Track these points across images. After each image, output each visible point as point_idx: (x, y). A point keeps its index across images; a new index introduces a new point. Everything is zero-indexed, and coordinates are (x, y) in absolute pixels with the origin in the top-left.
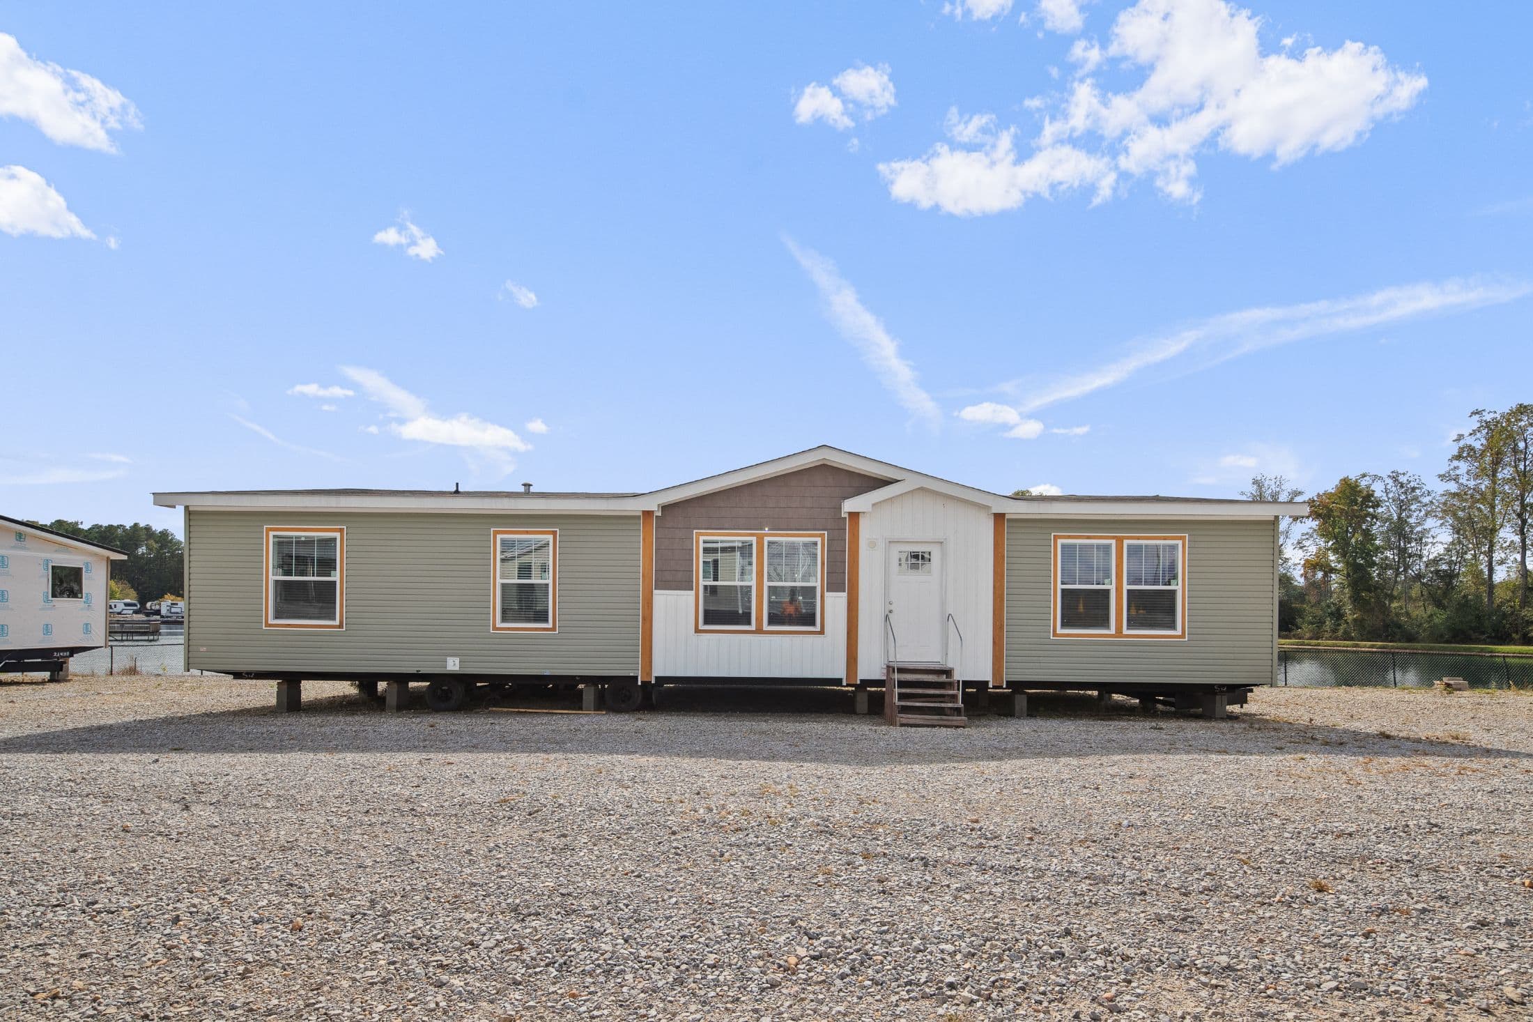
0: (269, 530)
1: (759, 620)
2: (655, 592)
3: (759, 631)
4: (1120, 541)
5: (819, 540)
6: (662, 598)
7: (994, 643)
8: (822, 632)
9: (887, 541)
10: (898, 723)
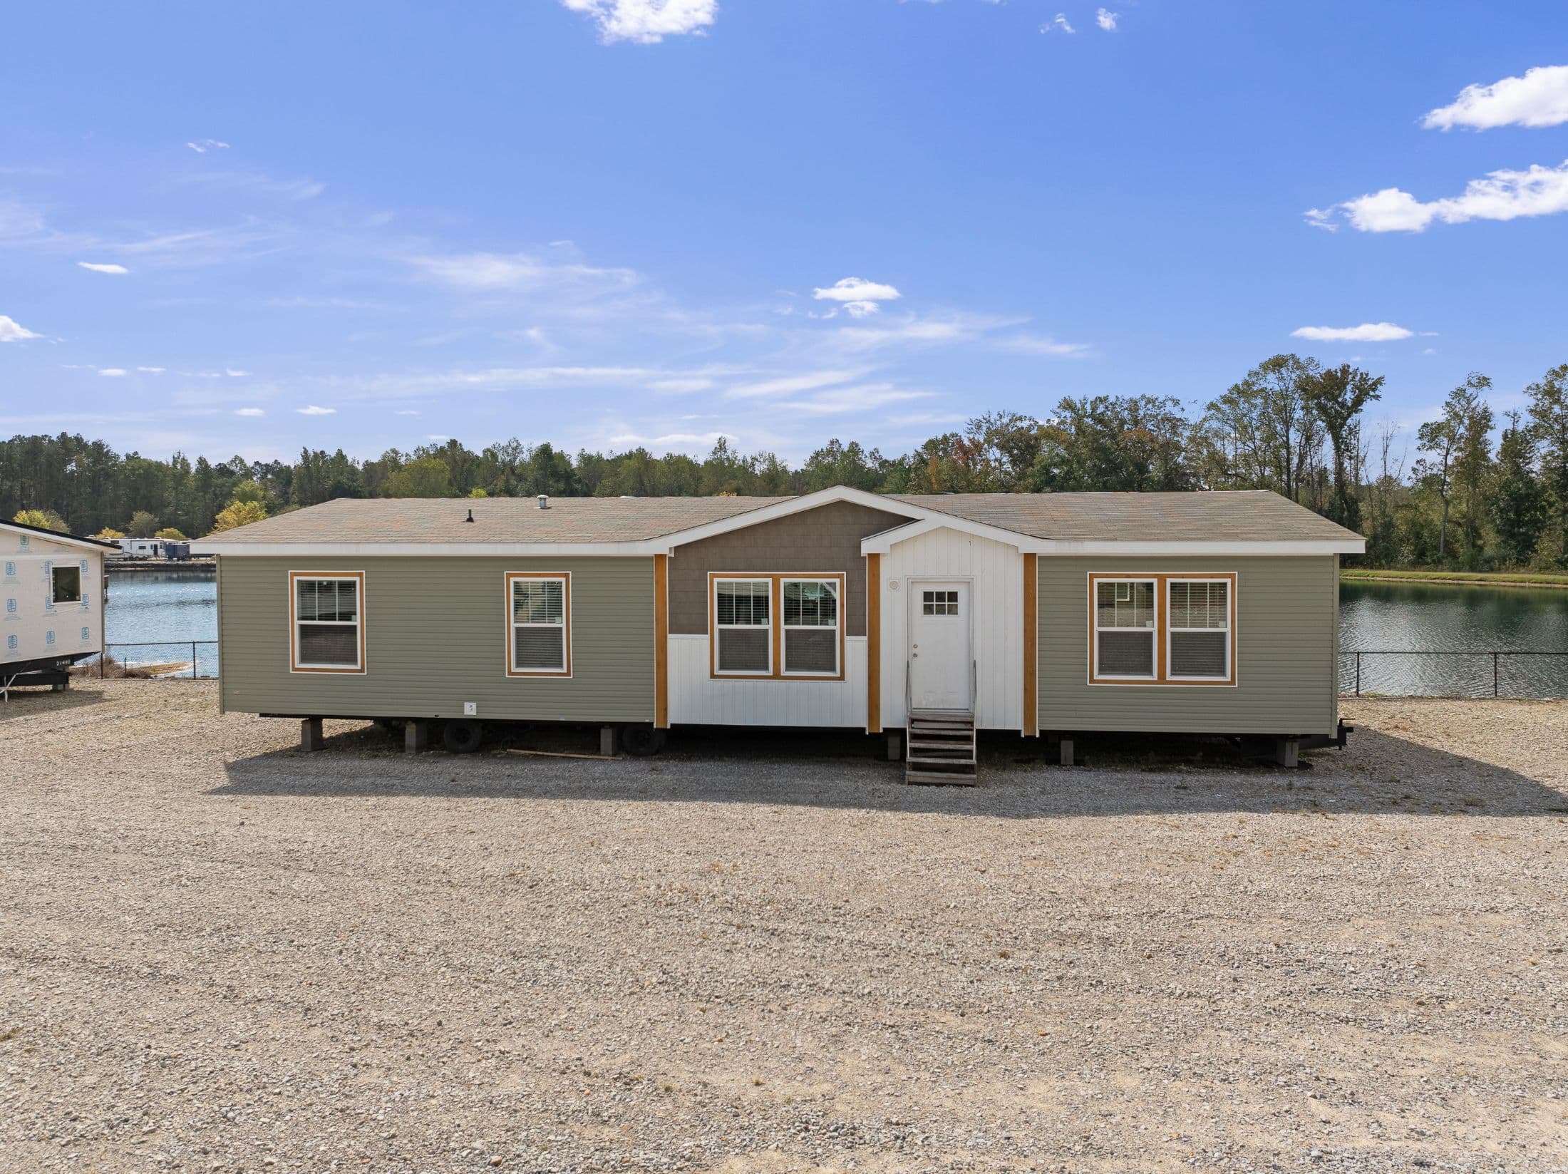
0: (293, 575)
1: (777, 664)
2: (670, 636)
3: (777, 676)
4: (1162, 579)
5: (837, 581)
6: (676, 643)
7: (1025, 689)
8: (842, 678)
9: (910, 581)
10: (907, 781)
